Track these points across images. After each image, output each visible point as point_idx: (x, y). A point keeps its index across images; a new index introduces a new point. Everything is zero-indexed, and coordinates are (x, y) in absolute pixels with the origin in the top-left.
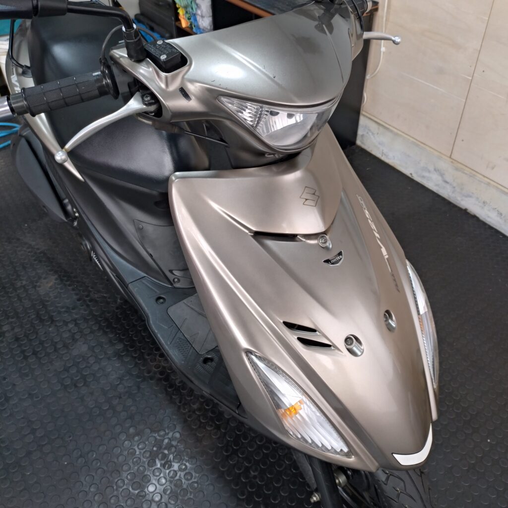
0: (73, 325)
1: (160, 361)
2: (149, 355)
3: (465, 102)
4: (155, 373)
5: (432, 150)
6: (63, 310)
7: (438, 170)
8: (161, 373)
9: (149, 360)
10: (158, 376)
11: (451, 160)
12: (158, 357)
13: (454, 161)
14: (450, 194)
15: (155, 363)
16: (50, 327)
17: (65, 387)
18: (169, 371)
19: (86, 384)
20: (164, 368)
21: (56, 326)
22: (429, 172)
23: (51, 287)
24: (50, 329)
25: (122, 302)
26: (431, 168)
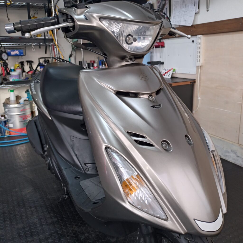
0: (34, 209)
1: (75, 228)
2: (69, 225)
3: (241, 115)
4: (71, 233)
5: (228, 141)
6: (32, 202)
7: (233, 151)
8: (74, 234)
9: (69, 227)
10: (72, 235)
11: (239, 145)
12: (74, 226)
13: (240, 145)
14: (241, 163)
15: (72, 229)
16: (22, 208)
17: (20, 236)
18: (79, 233)
19: (32, 236)
20: (76, 231)
21: (25, 208)
22: (229, 153)
23: (29, 192)
24: (22, 210)
25: (62, 200)
26: (230, 151)
